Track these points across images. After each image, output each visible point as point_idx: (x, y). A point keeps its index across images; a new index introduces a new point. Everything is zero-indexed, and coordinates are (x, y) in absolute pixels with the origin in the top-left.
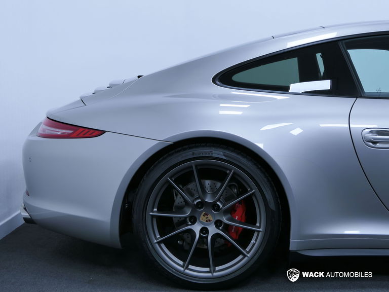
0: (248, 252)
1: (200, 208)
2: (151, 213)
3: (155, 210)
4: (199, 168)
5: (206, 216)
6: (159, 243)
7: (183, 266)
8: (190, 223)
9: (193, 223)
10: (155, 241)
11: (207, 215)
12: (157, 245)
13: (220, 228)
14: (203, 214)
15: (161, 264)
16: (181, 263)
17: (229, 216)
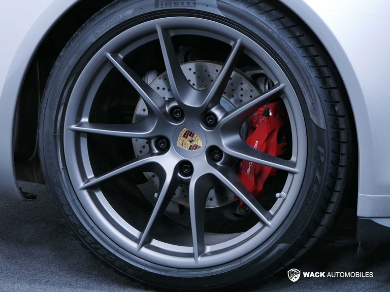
0: (271, 217)
1: (178, 120)
2: (74, 127)
3: (85, 120)
4: (172, 34)
5: (189, 138)
6: (91, 189)
7: (136, 241)
8: (157, 151)
9: (163, 151)
10: (82, 185)
11: (192, 134)
12: (85, 193)
13: (218, 164)
14: (183, 133)
15: (91, 232)
16: (135, 233)
17: (236, 138)
